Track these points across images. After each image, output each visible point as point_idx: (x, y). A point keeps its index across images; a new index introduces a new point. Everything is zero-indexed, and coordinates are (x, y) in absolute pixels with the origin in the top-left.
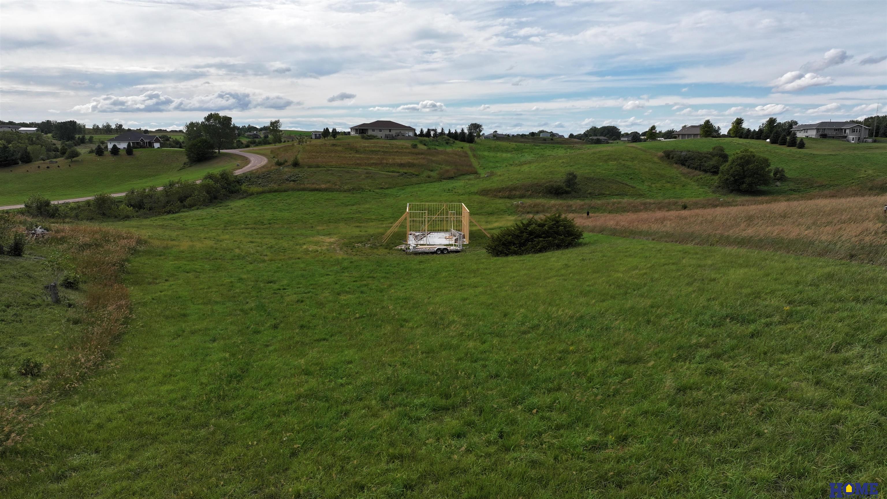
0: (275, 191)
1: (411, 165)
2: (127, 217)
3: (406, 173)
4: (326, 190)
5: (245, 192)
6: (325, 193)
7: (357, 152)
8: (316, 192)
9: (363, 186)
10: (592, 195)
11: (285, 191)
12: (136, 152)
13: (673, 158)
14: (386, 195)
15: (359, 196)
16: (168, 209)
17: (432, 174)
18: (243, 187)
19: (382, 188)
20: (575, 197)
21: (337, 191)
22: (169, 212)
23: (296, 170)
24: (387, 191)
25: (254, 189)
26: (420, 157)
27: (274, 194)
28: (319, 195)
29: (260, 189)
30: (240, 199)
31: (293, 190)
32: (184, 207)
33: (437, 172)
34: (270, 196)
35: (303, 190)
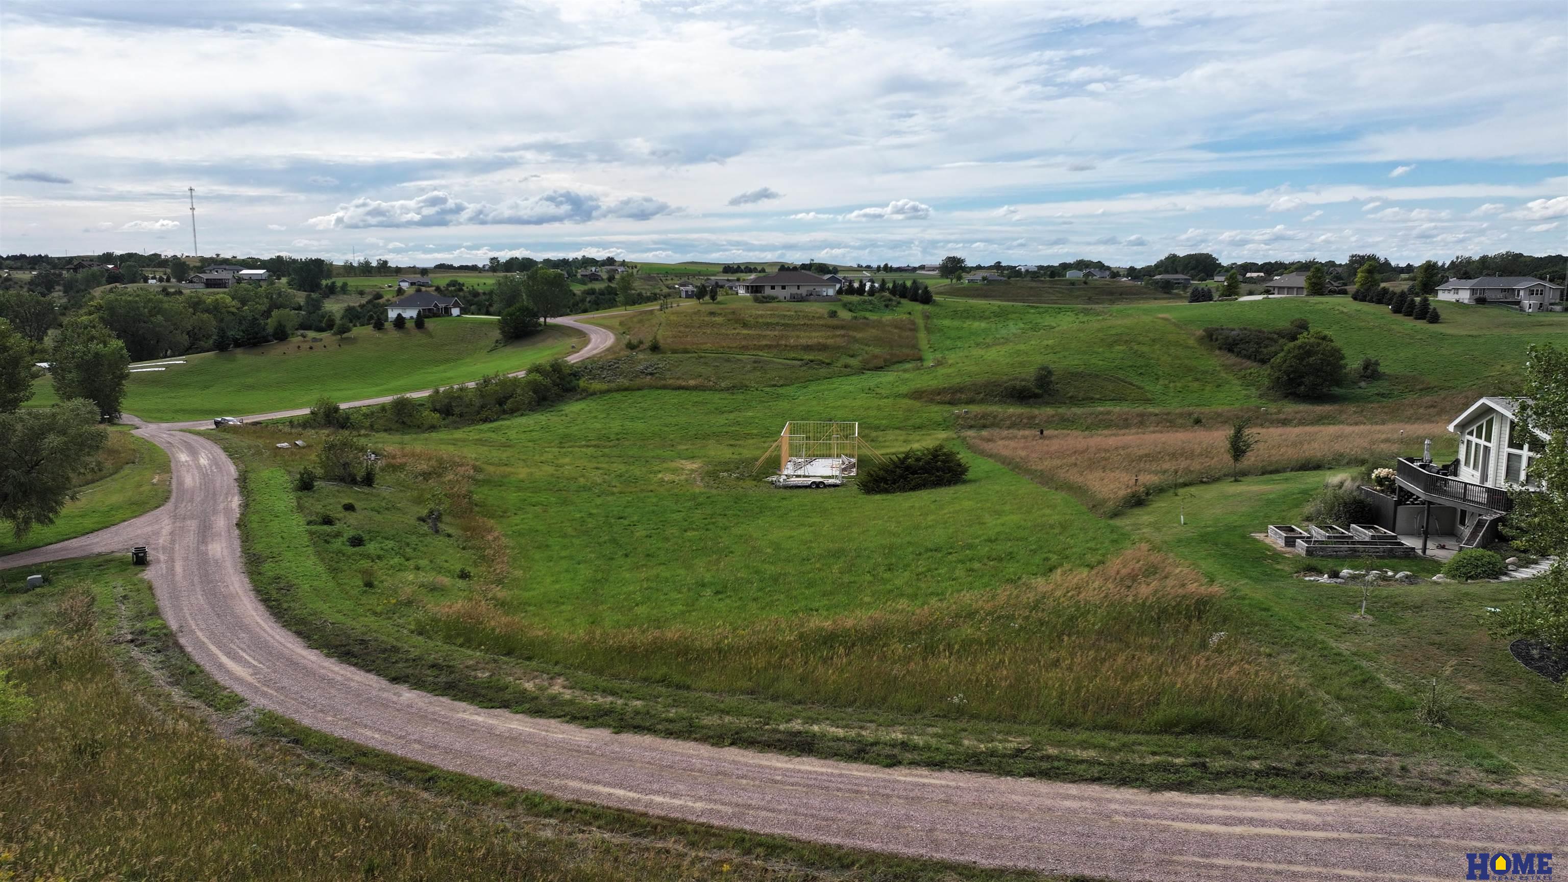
0: (626, 389)
1: (823, 348)
2: (433, 428)
3: (812, 361)
4: (695, 388)
5: (584, 390)
6: (694, 393)
7: (745, 325)
8: (681, 392)
9: (747, 383)
10: (1074, 401)
11: (639, 389)
12: (430, 323)
13: (1217, 340)
14: (779, 396)
15: (741, 397)
16: (484, 415)
17: (853, 362)
18: (582, 383)
19: (775, 386)
20: (1047, 404)
21: (711, 390)
22: (485, 420)
23: (655, 357)
24: (781, 391)
25: (596, 386)
26: (839, 332)
27: (625, 393)
28: (685, 395)
29: (605, 387)
30: (577, 401)
31: (651, 387)
32: (504, 412)
33: (860, 358)
34: (618, 396)
35: (664, 387)
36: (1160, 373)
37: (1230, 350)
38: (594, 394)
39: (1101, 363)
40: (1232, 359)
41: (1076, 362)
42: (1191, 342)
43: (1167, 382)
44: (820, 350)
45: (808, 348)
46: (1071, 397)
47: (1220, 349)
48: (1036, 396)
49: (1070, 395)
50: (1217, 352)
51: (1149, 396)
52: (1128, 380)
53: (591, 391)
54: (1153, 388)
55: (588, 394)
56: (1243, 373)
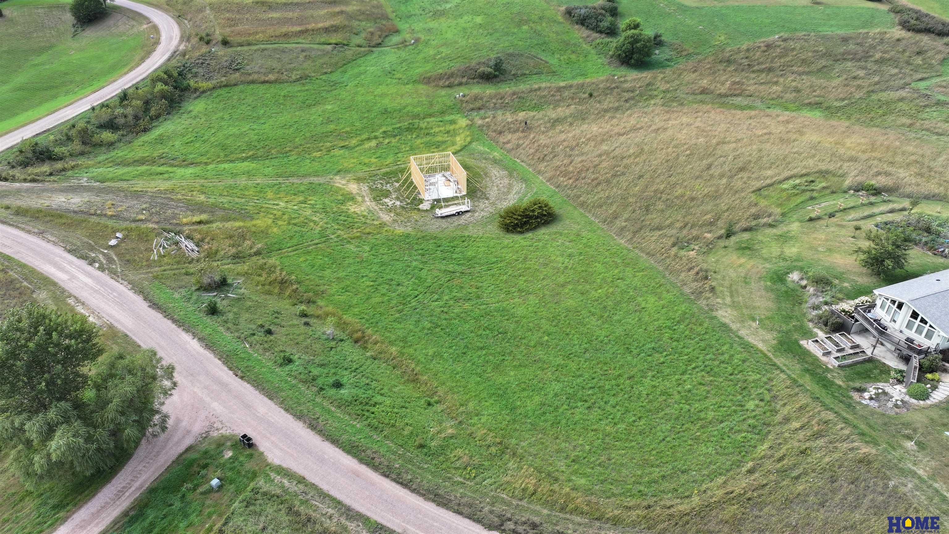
0: (226, 86)
3: (336, 44)
4: (276, 82)
5: (196, 90)
6: (278, 87)
10: (516, 77)
11: (236, 85)
13: (574, 16)
17: (360, 40)
18: (191, 83)
20: (503, 82)
21: (288, 83)
23: (231, 52)
25: (204, 85)
27: (227, 89)
28: (272, 89)
29: (209, 84)
30: (194, 99)
31: (243, 83)
33: (363, 35)
34: (223, 91)
35: (253, 82)
36: (553, 48)
37: (583, 24)
38: (204, 92)
39: (520, 43)
40: (585, 32)
41: (507, 44)
42: (560, 18)
43: (559, 56)
44: (335, 31)
45: (327, 30)
46: (514, 75)
47: (577, 23)
48: (496, 76)
49: (513, 72)
50: (577, 27)
51: (554, 69)
52: (539, 56)
53: (201, 90)
54: (553, 61)
55: (200, 93)
56: (594, 43)
